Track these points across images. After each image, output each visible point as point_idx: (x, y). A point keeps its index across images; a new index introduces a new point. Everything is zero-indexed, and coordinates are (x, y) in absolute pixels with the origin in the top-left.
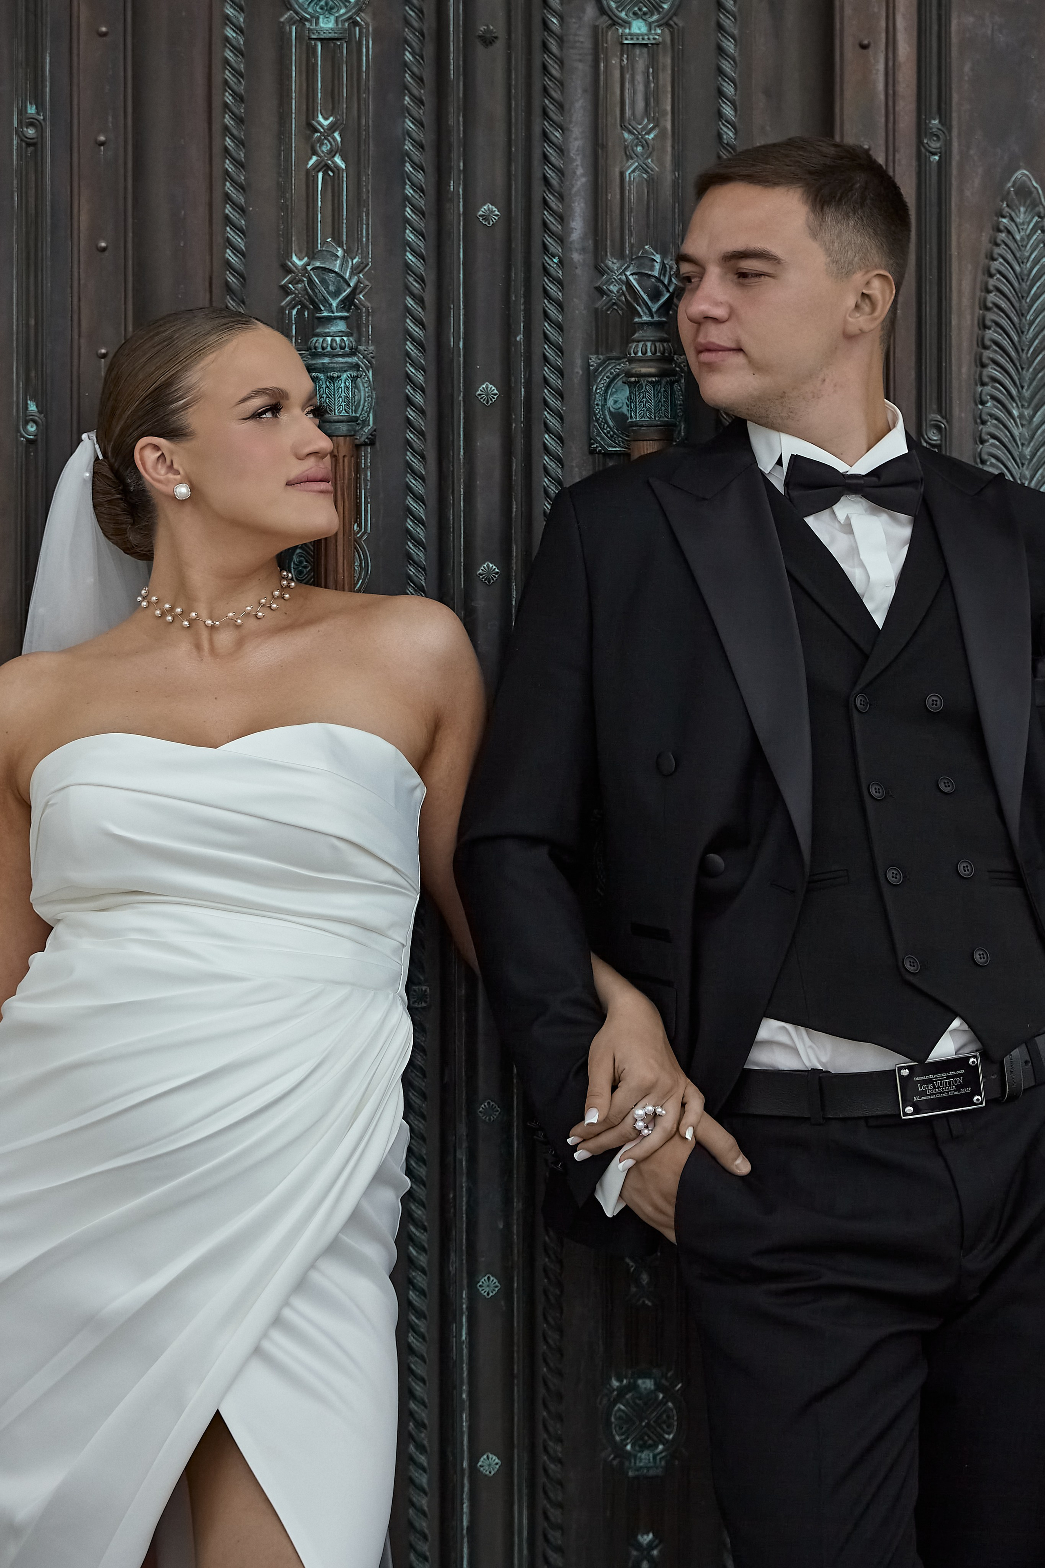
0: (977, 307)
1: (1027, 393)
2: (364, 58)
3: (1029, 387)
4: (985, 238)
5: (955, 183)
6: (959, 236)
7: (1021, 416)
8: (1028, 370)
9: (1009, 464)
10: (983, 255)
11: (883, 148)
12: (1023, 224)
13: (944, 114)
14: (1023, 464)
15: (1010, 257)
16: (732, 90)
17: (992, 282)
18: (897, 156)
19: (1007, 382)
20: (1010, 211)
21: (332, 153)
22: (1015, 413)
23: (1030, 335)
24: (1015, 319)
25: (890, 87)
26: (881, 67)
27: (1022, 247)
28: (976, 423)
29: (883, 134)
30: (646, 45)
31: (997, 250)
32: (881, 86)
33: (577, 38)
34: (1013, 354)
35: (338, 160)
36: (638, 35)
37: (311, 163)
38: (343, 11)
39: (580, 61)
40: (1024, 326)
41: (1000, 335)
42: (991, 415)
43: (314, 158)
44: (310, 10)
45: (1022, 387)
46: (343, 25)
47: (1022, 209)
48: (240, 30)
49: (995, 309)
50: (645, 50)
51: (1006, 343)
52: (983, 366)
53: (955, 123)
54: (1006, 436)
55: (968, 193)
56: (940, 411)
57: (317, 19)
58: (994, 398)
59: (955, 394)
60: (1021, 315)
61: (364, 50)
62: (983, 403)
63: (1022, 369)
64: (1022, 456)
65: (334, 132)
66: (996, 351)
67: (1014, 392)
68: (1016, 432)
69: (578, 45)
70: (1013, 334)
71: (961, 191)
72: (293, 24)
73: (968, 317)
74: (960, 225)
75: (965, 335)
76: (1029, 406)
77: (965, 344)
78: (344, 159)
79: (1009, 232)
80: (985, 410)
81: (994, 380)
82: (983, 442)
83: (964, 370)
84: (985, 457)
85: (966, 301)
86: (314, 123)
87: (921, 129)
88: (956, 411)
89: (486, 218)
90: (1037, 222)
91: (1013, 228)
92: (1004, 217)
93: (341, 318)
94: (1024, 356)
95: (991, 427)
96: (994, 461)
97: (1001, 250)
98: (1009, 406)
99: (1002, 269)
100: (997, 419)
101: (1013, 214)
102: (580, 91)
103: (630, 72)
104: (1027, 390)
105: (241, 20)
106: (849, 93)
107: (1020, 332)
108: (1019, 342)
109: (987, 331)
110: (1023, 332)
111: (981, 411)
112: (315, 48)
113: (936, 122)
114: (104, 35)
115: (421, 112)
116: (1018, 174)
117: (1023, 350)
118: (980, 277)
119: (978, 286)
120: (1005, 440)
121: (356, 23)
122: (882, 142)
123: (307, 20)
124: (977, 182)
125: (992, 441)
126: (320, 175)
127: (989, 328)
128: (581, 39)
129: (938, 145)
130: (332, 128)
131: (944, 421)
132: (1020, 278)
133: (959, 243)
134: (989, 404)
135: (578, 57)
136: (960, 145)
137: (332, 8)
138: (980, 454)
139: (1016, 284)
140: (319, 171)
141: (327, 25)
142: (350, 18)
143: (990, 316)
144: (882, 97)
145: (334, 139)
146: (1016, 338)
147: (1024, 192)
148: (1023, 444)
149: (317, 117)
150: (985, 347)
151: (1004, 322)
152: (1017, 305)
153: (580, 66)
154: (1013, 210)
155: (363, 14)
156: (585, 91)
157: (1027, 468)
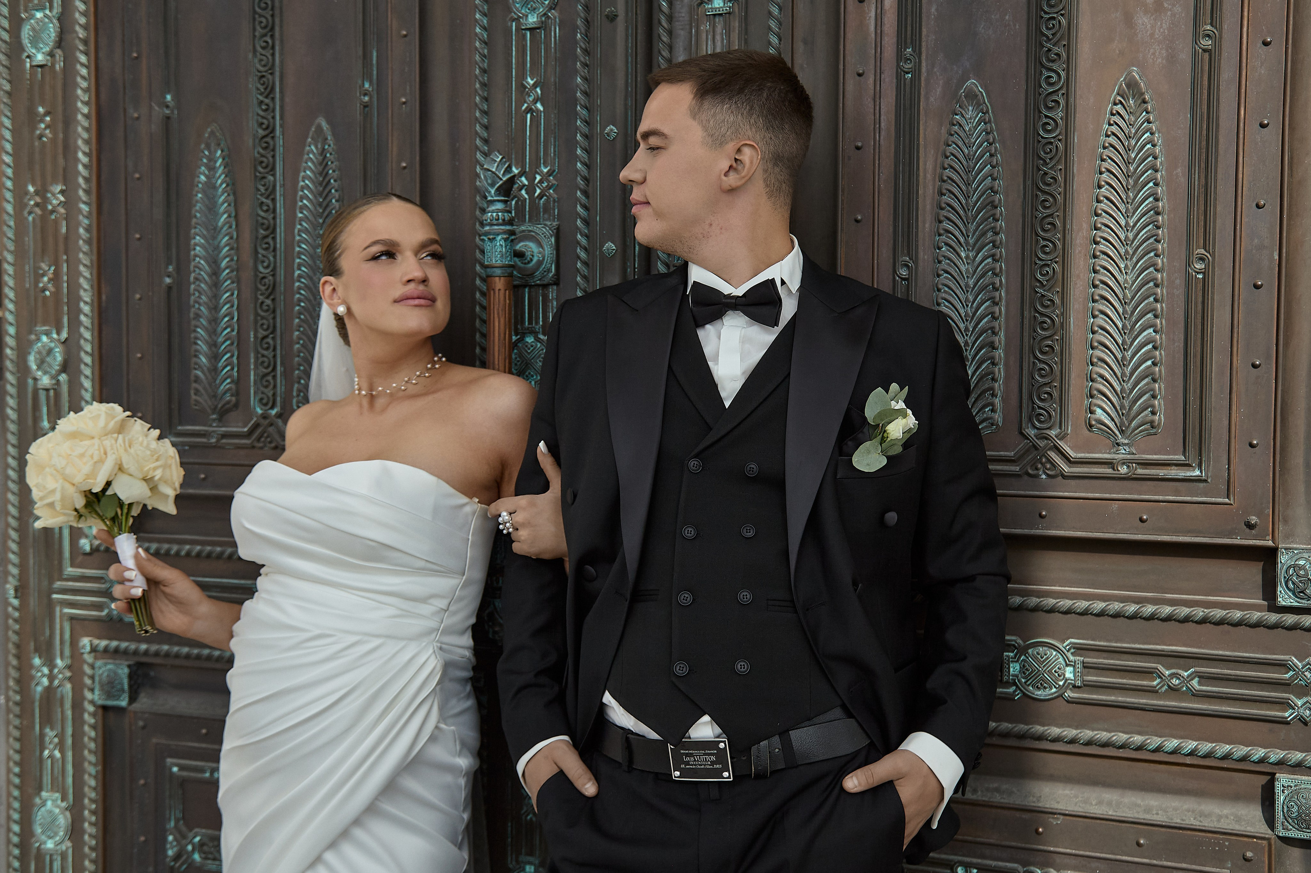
0: (937, 180)
1: (971, 241)
2: (553, 39)
3: (973, 236)
4: (944, 130)
5: (923, 92)
6: (925, 130)
7: (967, 257)
8: (972, 224)
9: (958, 292)
10: (942, 143)
11: (873, 72)
12: (971, 118)
13: (917, 44)
14: (968, 291)
15: (960, 143)
16: (777, 41)
17: (947, 162)
18: (883, 76)
19: (957, 233)
20: (961, 110)
21: (535, 101)
22: (963, 255)
23: (975, 198)
24: (964, 188)
25: (879, 28)
26: (873, 14)
27: (969, 136)
28: (935, 262)
29: (873, 62)
30: (721, 14)
31: (952, 139)
32: (872, 28)
33: (680, 15)
34: (962, 212)
35: (539, 106)
36: (716, 8)
37: (524, 108)
38: (541, 10)
39: (682, 29)
40: (970, 192)
41: (953, 199)
42: (944, 257)
43: (526, 105)
44: (523, 11)
45: (968, 236)
46: (541, 18)
47: (970, 108)
48: (485, 28)
49: (949, 181)
50: (721, 19)
51: (956, 205)
52: (940, 222)
53: (924, 50)
54: (956, 271)
55: (932, 99)
56: (908, 254)
57: (527, 16)
58: (947, 244)
59: (920, 242)
60: (968, 184)
61: (553, 34)
62: (939, 248)
63: (968, 223)
64: (967, 285)
65: (536, 88)
66: (949, 211)
67: (962, 240)
68: (963, 268)
69: (681, 19)
70: (961, 198)
71: (927, 99)
72: (513, 21)
73: (931, 187)
74: (926, 122)
75: (928, 201)
76: (973, 249)
77: (928, 207)
78: (542, 105)
79: (960, 125)
80: (941, 253)
81: (948, 231)
82: (939, 276)
83: (927, 225)
84: (940, 286)
85: (929, 176)
86: (524, 83)
87: (900, 56)
88: (921, 254)
89: (608, 134)
90: (981, 117)
91: (963, 122)
92: (957, 115)
93: (498, 201)
94: (970, 214)
95: (945, 264)
96: (946, 289)
97: (955, 138)
98: (958, 250)
99: (955, 152)
100: (949, 259)
101: (963, 112)
102: (681, 49)
103: (711, 33)
104: (972, 238)
105: (485, 21)
106: (850, 35)
107: (967, 197)
108: (966, 203)
109: (943, 197)
110: (969, 197)
111: (938, 253)
112: (524, 36)
113: (910, 50)
114: (405, 36)
115: (586, 71)
116: (968, 83)
117: (969, 210)
118: (940, 159)
119: (938, 166)
120: (955, 275)
121: (548, 17)
122: (872, 67)
123: (520, 17)
124: (939, 90)
125: (945, 275)
126: (529, 116)
127: (945, 195)
128: (683, 15)
129: (910, 66)
130: (535, 86)
131: (911, 262)
132: (968, 159)
133: (925, 134)
134: (943, 249)
135: (681, 27)
136: (927, 66)
137: (535, 9)
138: (937, 284)
139: (965, 163)
140: (527, 113)
141: (532, 19)
142: (545, 14)
143: (946, 186)
144: (873, 35)
145: (536, 92)
146: (964, 202)
147: (972, 96)
148: (967, 277)
149: (527, 78)
150: (942, 209)
151: (955, 190)
152: (965, 177)
153: (682, 33)
154: (964, 109)
155: (553, 11)
156: (685, 49)
157: (971, 294)
